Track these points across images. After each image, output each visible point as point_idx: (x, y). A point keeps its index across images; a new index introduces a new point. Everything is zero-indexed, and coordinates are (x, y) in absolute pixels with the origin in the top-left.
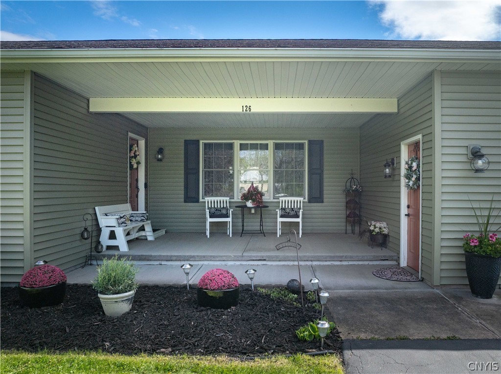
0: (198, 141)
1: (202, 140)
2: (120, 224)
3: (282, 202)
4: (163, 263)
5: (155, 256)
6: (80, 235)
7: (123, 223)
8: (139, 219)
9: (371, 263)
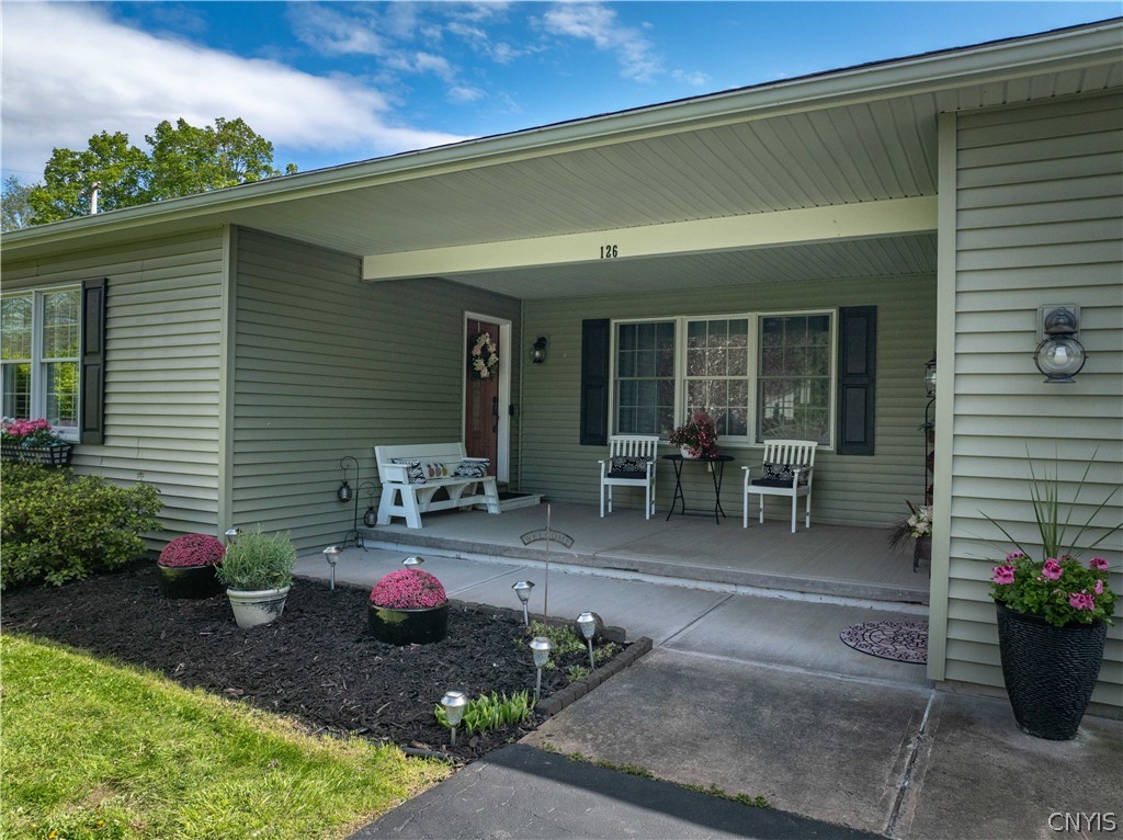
0: (606, 322)
1: (616, 318)
2: (411, 480)
3: (770, 450)
4: (463, 555)
5: (448, 542)
6: (336, 494)
7: (417, 477)
8: (470, 472)
9: (878, 606)
